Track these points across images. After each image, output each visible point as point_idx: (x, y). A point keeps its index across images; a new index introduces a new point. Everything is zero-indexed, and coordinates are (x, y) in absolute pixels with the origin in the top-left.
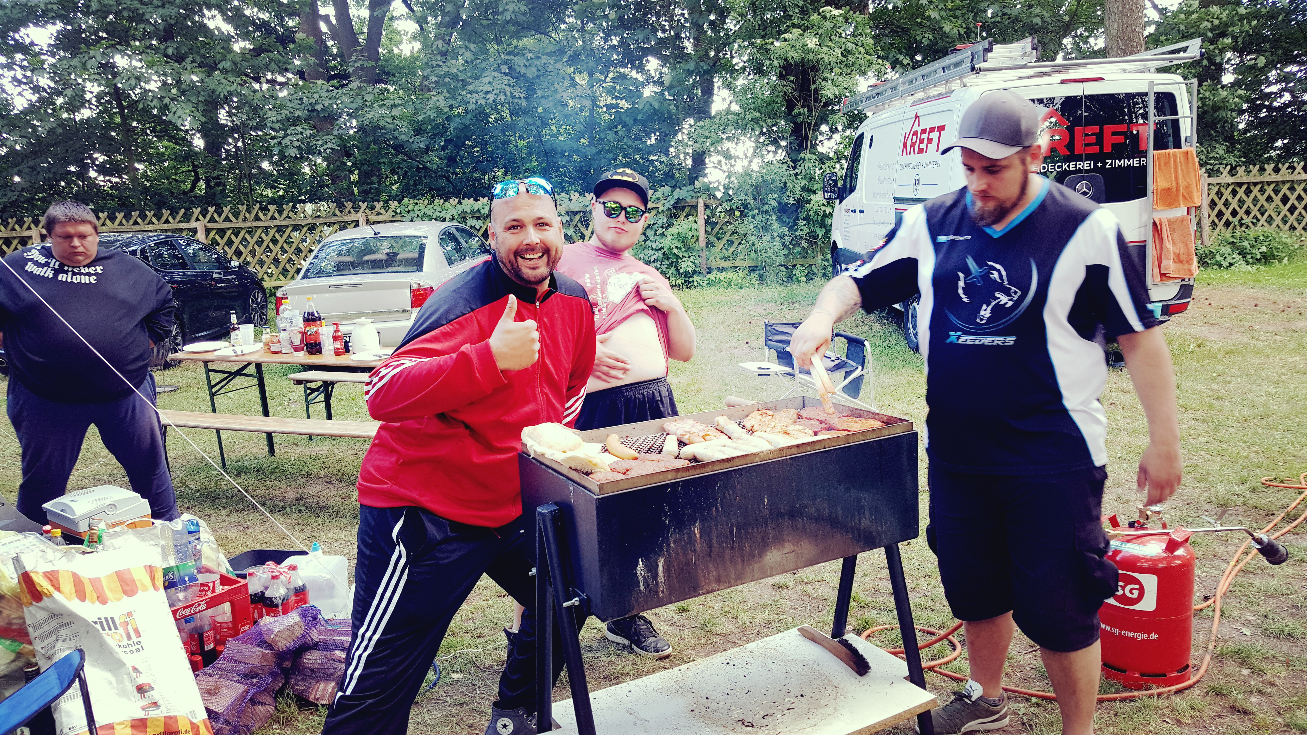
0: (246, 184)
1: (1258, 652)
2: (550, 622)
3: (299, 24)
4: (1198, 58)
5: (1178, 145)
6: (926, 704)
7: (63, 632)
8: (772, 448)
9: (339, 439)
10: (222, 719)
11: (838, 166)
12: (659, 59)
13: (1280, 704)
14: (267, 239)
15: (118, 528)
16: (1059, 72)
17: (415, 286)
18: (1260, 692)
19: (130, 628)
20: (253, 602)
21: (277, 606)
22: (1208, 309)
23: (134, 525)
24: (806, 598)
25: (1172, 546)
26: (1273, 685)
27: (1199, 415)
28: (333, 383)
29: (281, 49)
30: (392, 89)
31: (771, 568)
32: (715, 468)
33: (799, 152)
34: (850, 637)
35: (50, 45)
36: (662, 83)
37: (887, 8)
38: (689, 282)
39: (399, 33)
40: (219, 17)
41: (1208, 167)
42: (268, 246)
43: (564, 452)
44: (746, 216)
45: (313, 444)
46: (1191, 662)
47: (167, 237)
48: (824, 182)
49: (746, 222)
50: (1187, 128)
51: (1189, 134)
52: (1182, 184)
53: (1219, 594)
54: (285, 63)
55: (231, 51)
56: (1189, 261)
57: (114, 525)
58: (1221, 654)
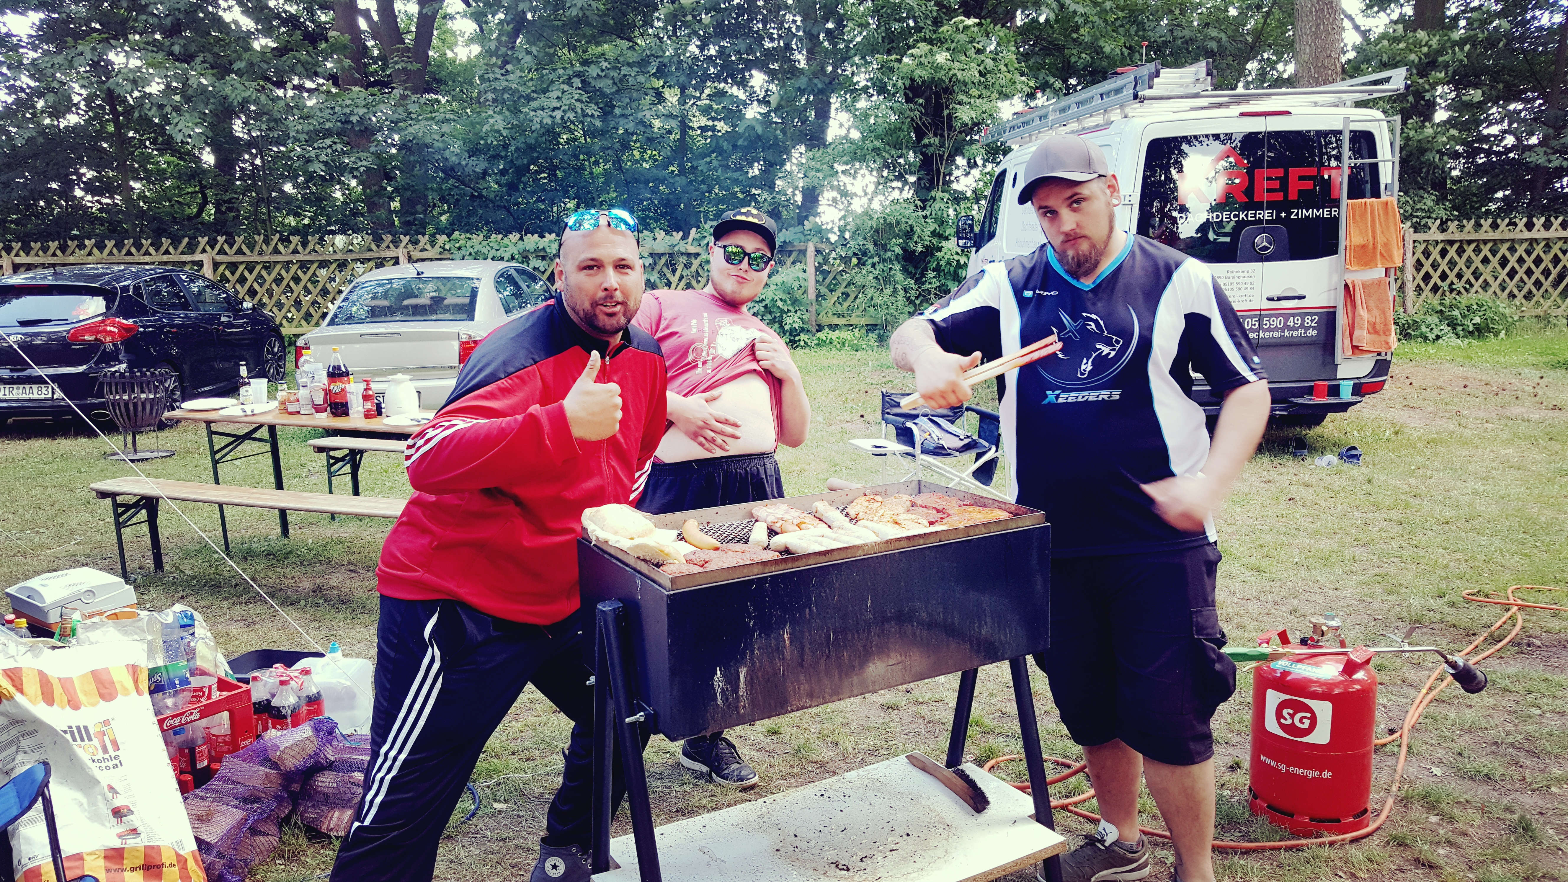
0: (264, 210)
1: (1448, 795)
2: (610, 741)
3: (333, 19)
4: (1402, 91)
5: (1376, 194)
6: (1053, 847)
7: (25, 743)
8: (878, 539)
9: (367, 519)
10: (215, 850)
11: (976, 207)
12: (765, 73)
13: (1472, 857)
14: (287, 277)
15: (94, 620)
16: (1238, 103)
17: (464, 338)
18: (1449, 843)
19: (106, 738)
20: (257, 711)
21: (285, 717)
22: (1409, 389)
23: (116, 616)
24: (920, 721)
25: (1350, 668)
26: (1465, 834)
27: (1394, 515)
28: (361, 452)
29: (310, 49)
30: (443, 101)
31: (874, 682)
32: (810, 562)
33: (929, 189)
34: (969, 767)
35: (30, 36)
36: (768, 103)
37: (1037, 21)
38: (795, 342)
39: (453, 33)
40: (237, 9)
41: (1415, 220)
42: (288, 285)
43: (632, 539)
44: (864, 264)
45: (336, 524)
46: (1370, 806)
47: (166, 271)
48: (958, 226)
49: (864, 272)
50: (1388, 174)
51: (1389, 181)
52: (1380, 240)
53: (1407, 727)
54: (313, 65)
55: (248, 49)
56: (1387, 332)
57: (91, 616)
58: (1406, 798)
